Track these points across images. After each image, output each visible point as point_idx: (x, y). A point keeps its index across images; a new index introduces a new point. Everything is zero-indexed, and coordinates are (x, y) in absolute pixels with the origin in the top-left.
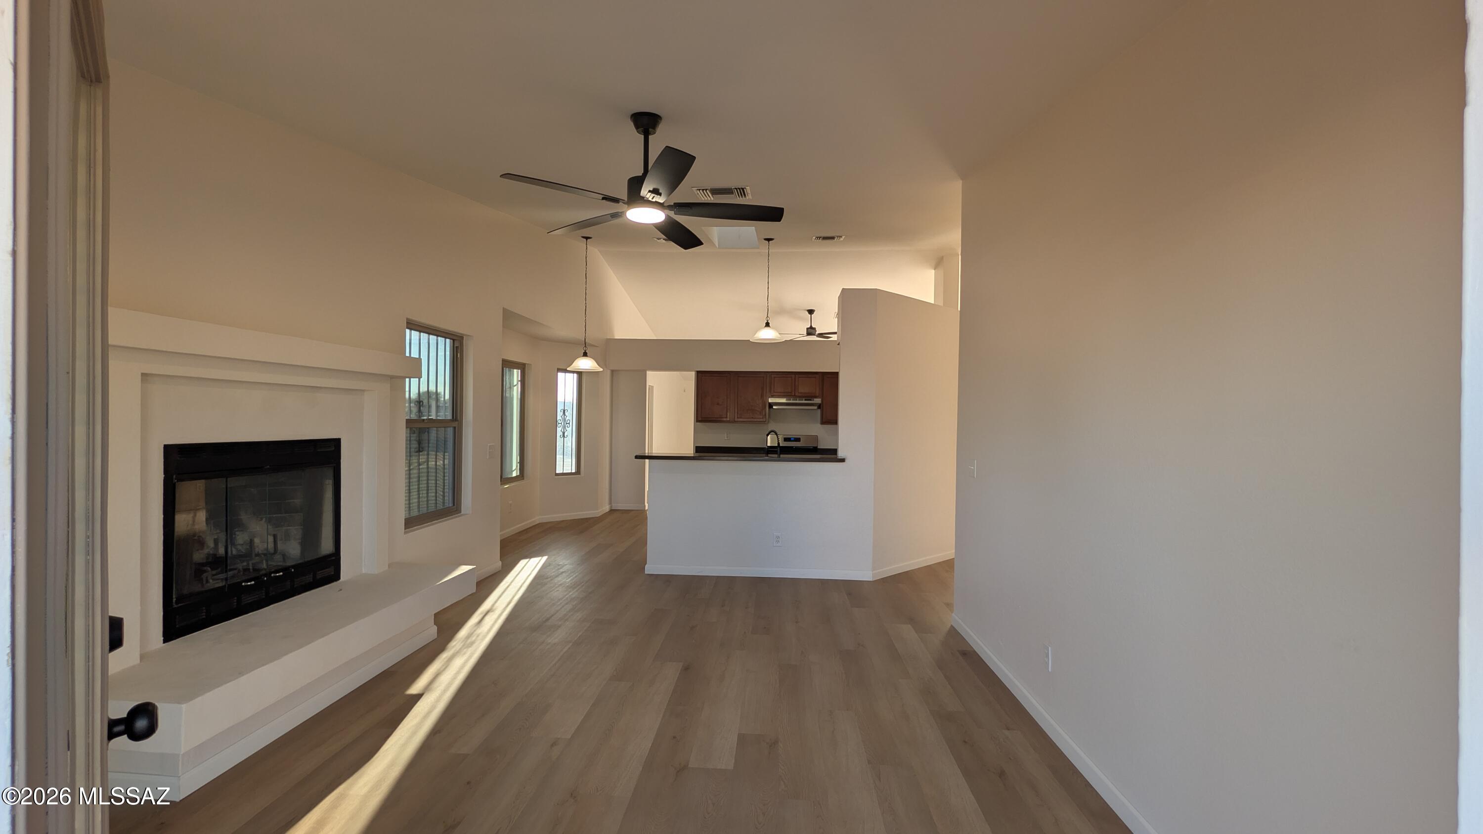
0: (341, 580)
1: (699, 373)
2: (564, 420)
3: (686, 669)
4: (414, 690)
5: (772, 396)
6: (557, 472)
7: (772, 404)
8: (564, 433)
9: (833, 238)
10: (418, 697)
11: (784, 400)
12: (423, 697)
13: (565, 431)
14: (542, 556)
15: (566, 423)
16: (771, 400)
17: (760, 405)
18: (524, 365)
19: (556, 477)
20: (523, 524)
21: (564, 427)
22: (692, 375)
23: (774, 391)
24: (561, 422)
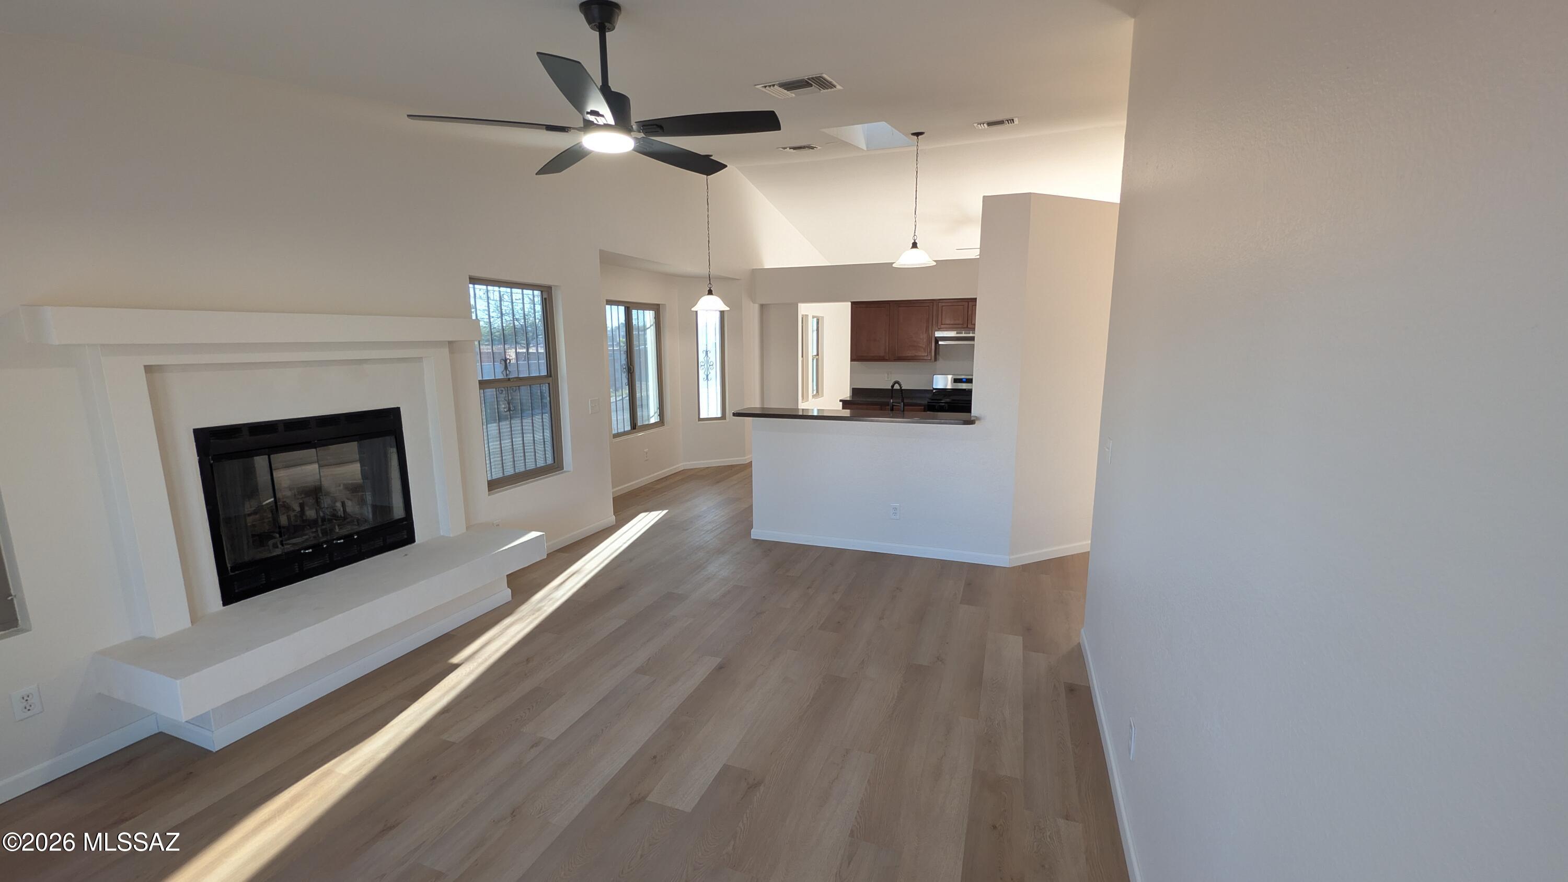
0: (415, 543)
1: (855, 305)
2: (707, 362)
3: (720, 667)
4: (455, 660)
5: (939, 329)
6: (701, 417)
7: (938, 339)
8: (707, 376)
9: (1001, 122)
10: (456, 666)
11: (952, 334)
12: (460, 667)
13: (708, 373)
14: (663, 509)
15: (709, 365)
16: (938, 334)
17: (925, 340)
18: (658, 305)
19: (700, 422)
20: (660, 472)
21: (708, 369)
22: (846, 307)
23: (942, 322)
24: (703, 364)
